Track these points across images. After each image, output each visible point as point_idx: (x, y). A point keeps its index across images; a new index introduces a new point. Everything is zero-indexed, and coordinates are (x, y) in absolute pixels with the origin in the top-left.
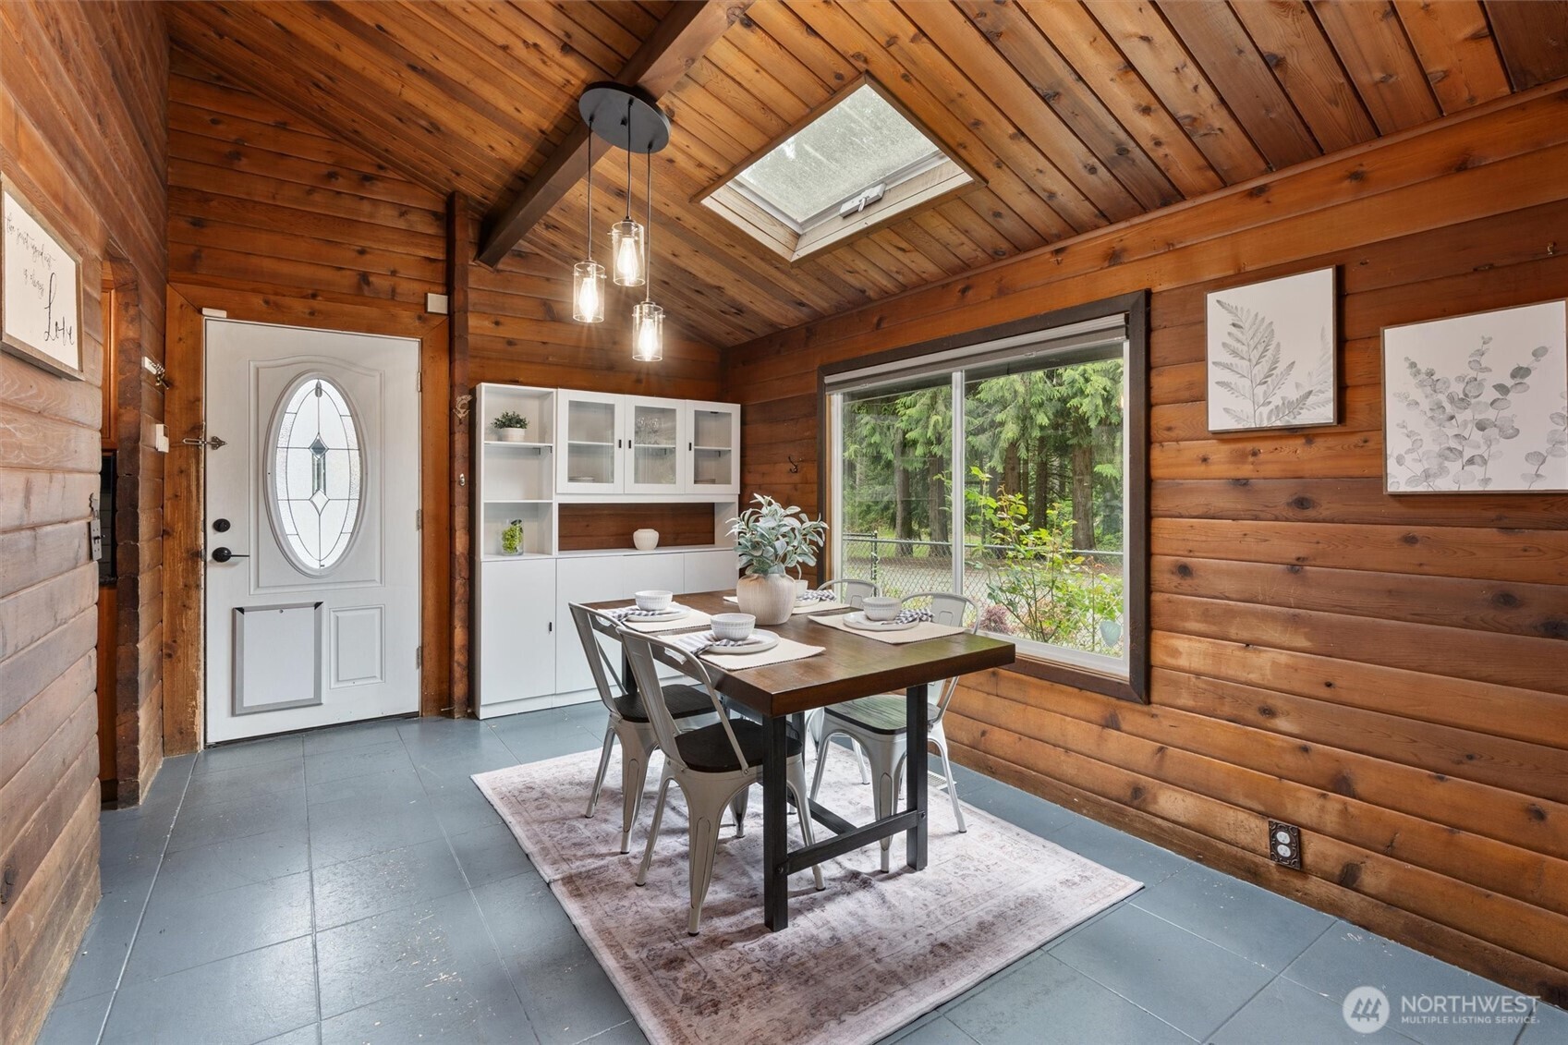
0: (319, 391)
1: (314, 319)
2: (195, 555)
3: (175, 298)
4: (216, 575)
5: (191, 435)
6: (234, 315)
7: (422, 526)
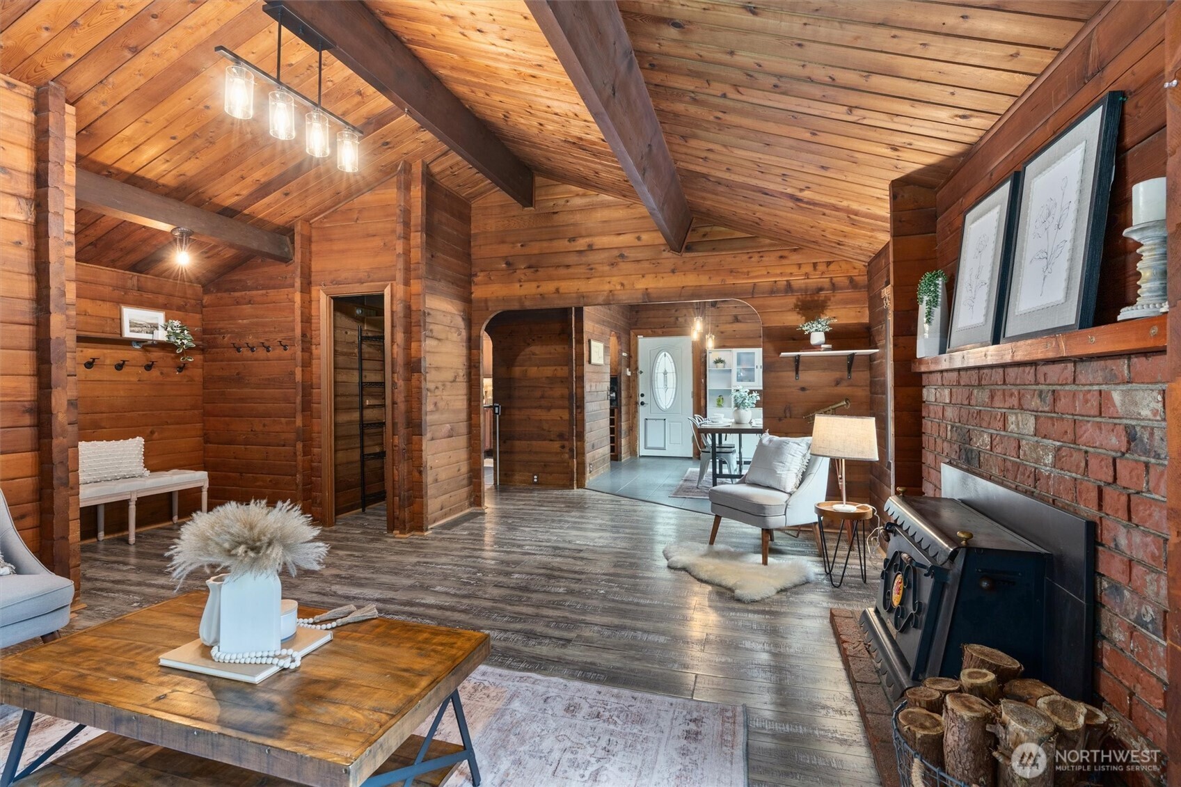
0: (665, 355)
1: (664, 334)
2: (637, 403)
3: (632, 334)
4: (641, 408)
5: (635, 370)
6: (645, 336)
7: (693, 397)
